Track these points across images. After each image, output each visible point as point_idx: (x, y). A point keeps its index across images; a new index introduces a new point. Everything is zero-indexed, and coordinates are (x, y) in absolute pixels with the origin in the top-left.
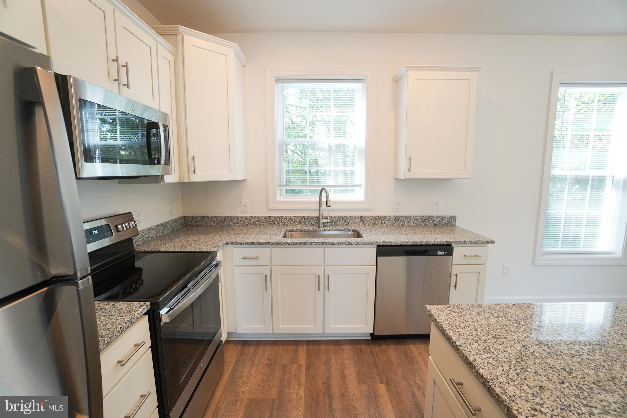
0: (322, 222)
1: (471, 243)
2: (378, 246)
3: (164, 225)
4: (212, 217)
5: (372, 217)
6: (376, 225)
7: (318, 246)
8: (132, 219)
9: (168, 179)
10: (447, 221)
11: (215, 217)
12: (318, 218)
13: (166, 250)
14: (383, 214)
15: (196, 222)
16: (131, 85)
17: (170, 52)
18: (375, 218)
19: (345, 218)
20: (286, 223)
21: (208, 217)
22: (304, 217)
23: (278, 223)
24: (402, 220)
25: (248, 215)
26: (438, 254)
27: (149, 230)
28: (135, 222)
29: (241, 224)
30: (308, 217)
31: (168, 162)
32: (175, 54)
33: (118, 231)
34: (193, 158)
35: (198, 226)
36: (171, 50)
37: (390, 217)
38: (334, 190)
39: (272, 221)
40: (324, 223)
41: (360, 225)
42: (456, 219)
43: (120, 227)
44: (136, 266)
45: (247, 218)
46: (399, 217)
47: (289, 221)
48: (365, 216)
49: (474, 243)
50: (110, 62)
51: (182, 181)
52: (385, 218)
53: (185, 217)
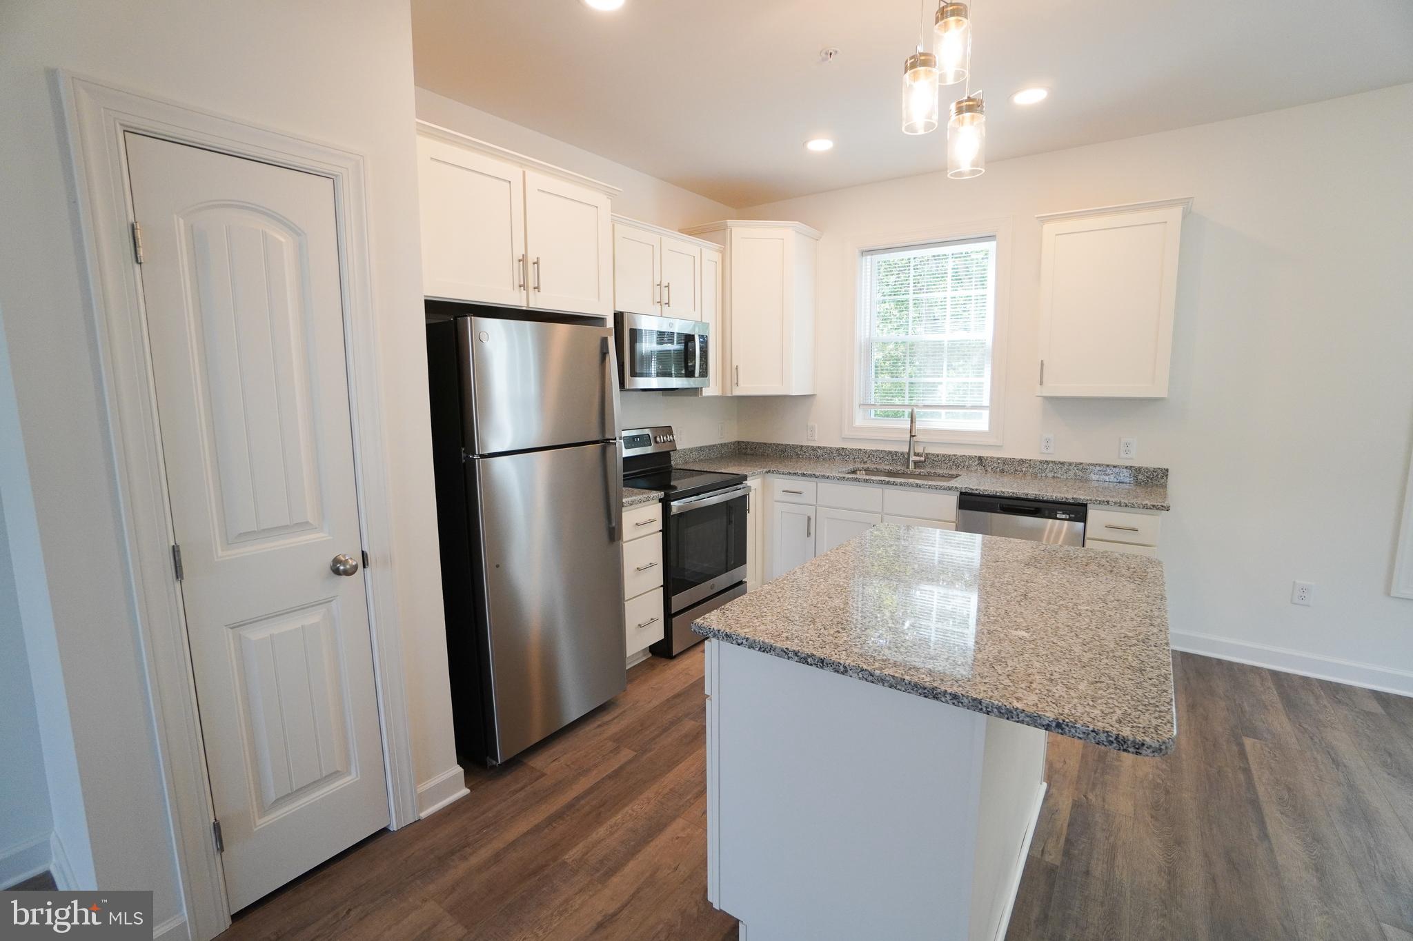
0: (913, 461)
1: (1120, 506)
2: (961, 493)
3: (710, 448)
4: (771, 444)
5: (998, 459)
6: (1005, 473)
7: (874, 485)
8: (671, 433)
9: (707, 392)
10: (1147, 477)
11: (774, 444)
12: (909, 454)
13: (699, 469)
14: (1018, 457)
15: (752, 449)
16: (671, 303)
17: (717, 251)
18: (1005, 461)
19: (954, 458)
20: (865, 460)
21: (765, 444)
22: (891, 452)
23: (854, 459)
24: (1053, 469)
25: (815, 444)
26: (1058, 516)
27: (691, 450)
28: (673, 437)
29: (805, 456)
30: (896, 453)
31: (704, 373)
32: (723, 253)
33: (656, 442)
34: (737, 369)
35: (753, 455)
36: (718, 248)
37: (1030, 461)
38: (947, 413)
39: (846, 455)
40: (916, 463)
41: (979, 470)
42: (1167, 475)
43: (658, 439)
44: (672, 484)
45: (814, 449)
46: (1047, 462)
47: (869, 457)
48: (987, 457)
49: (1126, 506)
50: (655, 286)
51: (724, 395)
52: (1021, 462)
53: (739, 442)
